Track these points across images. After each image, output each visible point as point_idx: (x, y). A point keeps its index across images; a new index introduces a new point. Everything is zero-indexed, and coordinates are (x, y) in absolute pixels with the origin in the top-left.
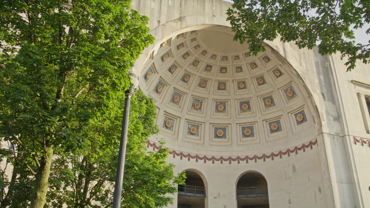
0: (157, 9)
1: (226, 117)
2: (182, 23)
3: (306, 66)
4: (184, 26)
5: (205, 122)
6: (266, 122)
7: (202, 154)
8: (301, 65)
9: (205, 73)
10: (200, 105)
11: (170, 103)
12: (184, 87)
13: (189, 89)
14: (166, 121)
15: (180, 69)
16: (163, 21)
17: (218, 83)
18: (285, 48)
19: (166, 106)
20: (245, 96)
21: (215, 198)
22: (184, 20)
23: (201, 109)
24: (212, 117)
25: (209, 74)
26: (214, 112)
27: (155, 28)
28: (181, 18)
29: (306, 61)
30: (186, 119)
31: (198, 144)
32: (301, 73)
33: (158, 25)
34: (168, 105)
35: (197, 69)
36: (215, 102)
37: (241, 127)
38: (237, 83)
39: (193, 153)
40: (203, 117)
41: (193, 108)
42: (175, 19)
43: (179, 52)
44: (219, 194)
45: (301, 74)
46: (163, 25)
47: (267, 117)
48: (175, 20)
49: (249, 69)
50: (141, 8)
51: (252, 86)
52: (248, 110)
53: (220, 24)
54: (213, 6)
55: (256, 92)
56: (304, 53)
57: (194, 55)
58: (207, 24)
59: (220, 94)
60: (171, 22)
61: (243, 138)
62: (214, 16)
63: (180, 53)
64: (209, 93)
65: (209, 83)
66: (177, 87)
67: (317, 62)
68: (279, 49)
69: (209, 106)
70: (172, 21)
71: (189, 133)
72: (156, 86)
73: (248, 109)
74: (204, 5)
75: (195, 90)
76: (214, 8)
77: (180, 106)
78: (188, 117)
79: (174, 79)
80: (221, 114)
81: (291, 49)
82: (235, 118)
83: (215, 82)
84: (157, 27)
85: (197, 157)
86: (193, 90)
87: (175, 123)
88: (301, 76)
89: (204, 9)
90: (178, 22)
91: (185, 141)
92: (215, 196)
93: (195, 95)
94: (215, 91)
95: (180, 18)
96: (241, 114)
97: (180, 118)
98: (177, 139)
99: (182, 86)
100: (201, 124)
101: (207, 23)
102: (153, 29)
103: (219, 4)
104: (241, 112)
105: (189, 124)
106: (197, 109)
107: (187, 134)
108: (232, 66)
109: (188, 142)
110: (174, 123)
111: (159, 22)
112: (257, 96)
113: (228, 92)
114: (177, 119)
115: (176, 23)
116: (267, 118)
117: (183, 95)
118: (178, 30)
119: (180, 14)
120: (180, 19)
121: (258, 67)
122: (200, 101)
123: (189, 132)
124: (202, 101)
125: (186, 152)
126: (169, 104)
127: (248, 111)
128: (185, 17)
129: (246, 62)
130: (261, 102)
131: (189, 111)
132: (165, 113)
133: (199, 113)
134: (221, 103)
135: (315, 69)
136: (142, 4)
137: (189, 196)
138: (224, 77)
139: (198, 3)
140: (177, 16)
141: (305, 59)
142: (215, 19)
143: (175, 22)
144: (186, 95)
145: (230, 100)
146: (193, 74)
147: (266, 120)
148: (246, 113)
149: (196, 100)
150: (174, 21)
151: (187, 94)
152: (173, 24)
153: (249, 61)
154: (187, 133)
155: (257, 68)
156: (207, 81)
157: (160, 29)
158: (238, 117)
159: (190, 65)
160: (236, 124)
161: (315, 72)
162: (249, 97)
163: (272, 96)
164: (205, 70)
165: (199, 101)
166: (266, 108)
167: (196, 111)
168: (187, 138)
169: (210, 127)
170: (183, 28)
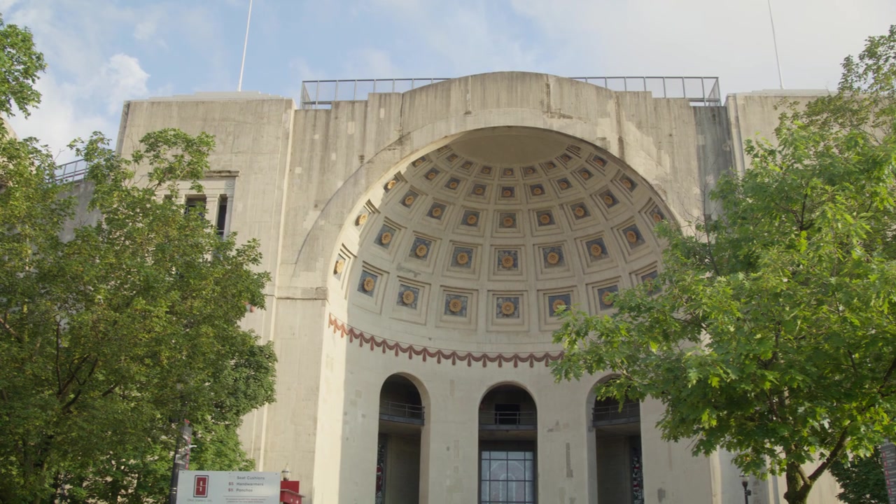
0: (357, 136)
1: (566, 274)
2: (404, 148)
3: (673, 162)
4: (408, 152)
5: (527, 289)
6: (636, 275)
7: (525, 351)
8: (660, 165)
9: (505, 202)
10: (511, 259)
11: (452, 268)
12: (472, 236)
13: (483, 237)
14: (449, 303)
15: (452, 207)
16: (369, 153)
17: (535, 213)
18: (623, 137)
19: (443, 276)
20: (591, 231)
21: (551, 430)
22: (407, 140)
23: (517, 267)
24: (541, 277)
25: (513, 202)
26: (543, 267)
27: (355, 172)
28: (403, 137)
29: (673, 153)
30: (489, 291)
31: (517, 333)
32: (657, 182)
33: (360, 165)
34: (448, 274)
35: (485, 199)
36: (541, 249)
37: (596, 290)
38: (570, 208)
39: (508, 351)
40: (523, 281)
41: (501, 267)
42: (391, 142)
43: (434, 184)
44: (557, 424)
45: (657, 185)
46: (368, 162)
47: (636, 266)
48: (390, 146)
49: (581, 181)
50: (330, 141)
51: (596, 210)
52: (603, 256)
53: (480, 127)
54: (467, 92)
55: (607, 220)
56: (671, 135)
57: (467, 180)
58: (452, 136)
59: (545, 233)
60: (383, 152)
61: (601, 309)
62: (468, 113)
63: (436, 185)
64: (524, 236)
65: (519, 218)
66: (457, 238)
67: (704, 147)
68: (609, 142)
69: (530, 259)
70: (385, 149)
71: (501, 315)
72: (413, 247)
73: (602, 252)
74: (449, 96)
75: (495, 235)
76: (468, 95)
77: (474, 269)
78: (492, 286)
79: (446, 228)
80: (556, 269)
81: (638, 134)
82: (582, 273)
83: (529, 214)
84: (358, 170)
85: (516, 359)
86: (492, 237)
87: (469, 302)
88: (656, 188)
89: (448, 105)
90: (397, 147)
91: (491, 332)
92: (551, 428)
93: (497, 243)
94: (534, 230)
95: (400, 139)
96: (594, 263)
97: (477, 290)
98: (476, 330)
99: (468, 235)
100: (522, 295)
101: (453, 132)
102: (351, 174)
103: (479, 83)
104: (592, 261)
105: (498, 298)
106: (509, 269)
107: (497, 317)
108: (549, 180)
109: (498, 332)
110: (467, 302)
111: (362, 157)
112: (612, 228)
113: (559, 228)
114: (472, 294)
115: (392, 151)
116: (636, 268)
117: (474, 250)
118: (398, 163)
119: (400, 131)
120: (401, 141)
121: (593, 175)
122: (513, 252)
123: (500, 312)
124: (516, 251)
125: (492, 350)
126: (450, 271)
127: (605, 258)
128: (409, 133)
129: (570, 170)
130: (622, 239)
131: (494, 274)
132: (443, 288)
133: (514, 275)
134: (553, 250)
135: (694, 164)
136: (331, 132)
137: (507, 431)
138: (543, 201)
139: (436, 97)
140: (394, 136)
141: (673, 147)
142: (469, 118)
143: (390, 150)
144: (480, 247)
145: (566, 241)
146: (483, 210)
147: (636, 272)
148: (602, 261)
149: (505, 252)
150: (389, 148)
151: (481, 245)
152: (387, 155)
153: (574, 168)
154: (497, 314)
155: (592, 179)
156: (515, 214)
157: (363, 171)
158: (588, 270)
159: (469, 195)
160: (584, 286)
161: (696, 171)
162: (597, 231)
163: (635, 225)
164: (502, 197)
165: (509, 253)
166: (632, 248)
167: (509, 272)
168: (496, 325)
169: (538, 296)
170: (407, 156)
